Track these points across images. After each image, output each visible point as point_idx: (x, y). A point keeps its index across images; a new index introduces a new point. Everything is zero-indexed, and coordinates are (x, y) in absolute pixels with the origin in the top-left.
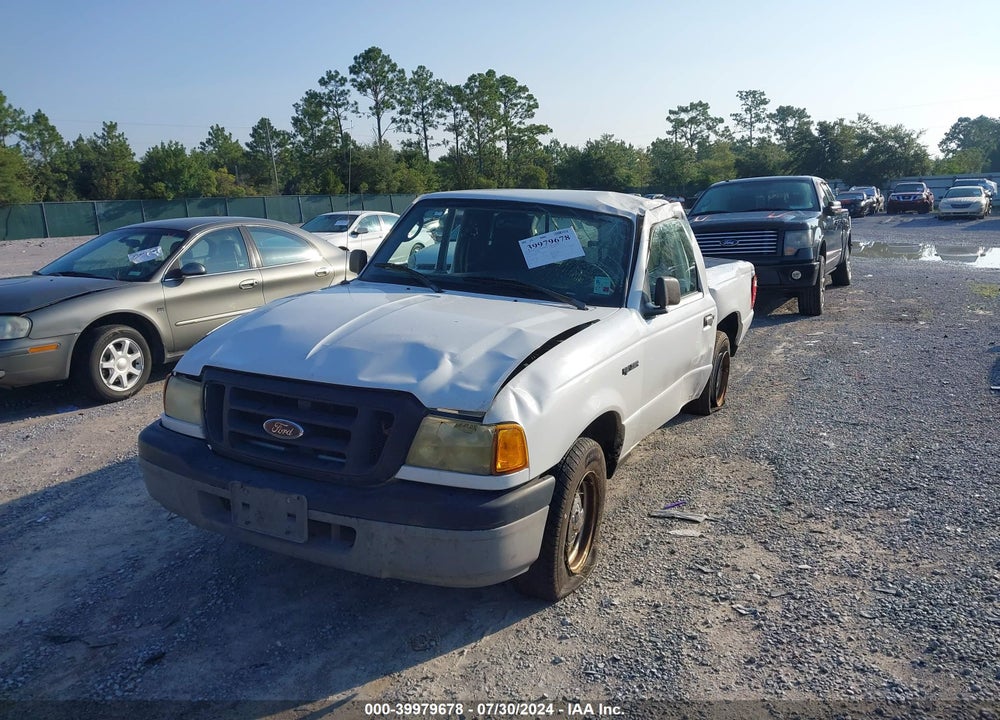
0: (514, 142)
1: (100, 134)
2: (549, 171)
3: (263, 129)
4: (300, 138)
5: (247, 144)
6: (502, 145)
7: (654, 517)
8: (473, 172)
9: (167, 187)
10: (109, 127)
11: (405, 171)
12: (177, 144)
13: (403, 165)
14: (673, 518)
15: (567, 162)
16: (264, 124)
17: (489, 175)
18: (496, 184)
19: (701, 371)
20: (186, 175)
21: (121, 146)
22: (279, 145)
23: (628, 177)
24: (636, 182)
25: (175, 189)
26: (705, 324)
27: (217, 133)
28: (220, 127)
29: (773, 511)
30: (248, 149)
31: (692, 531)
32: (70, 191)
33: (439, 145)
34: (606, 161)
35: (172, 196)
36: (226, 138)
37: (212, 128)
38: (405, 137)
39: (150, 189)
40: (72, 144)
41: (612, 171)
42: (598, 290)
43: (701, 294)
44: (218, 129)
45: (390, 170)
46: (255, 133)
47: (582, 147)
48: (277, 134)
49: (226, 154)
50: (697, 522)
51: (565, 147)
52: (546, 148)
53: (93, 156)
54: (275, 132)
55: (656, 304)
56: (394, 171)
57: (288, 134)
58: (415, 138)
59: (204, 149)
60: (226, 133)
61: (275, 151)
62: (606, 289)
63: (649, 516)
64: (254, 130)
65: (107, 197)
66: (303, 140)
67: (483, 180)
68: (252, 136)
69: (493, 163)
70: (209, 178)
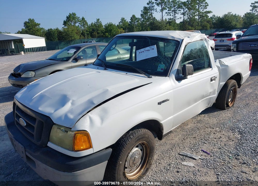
0: (201, 16)
1: (96, 22)
2: (210, 24)
3: (133, 18)
4: (142, 19)
5: (129, 22)
6: (197, 17)
7: (180, 155)
8: (187, 26)
9: (108, 34)
10: (98, 20)
11: (169, 27)
12: (111, 23)
13: (168, 25)
14: (187, 156)
15: (217, 21)
16: (134, 16)
17: (192, 26)
18: (194, 28)
19: (210, 98)
20: (113, 31)
21: (100, 24)
22: (137, 22)
23: (235, 24)
24: (239, 26)
25: (110, 35)
26: (211, 80)
27: (123, 20)
28: (124, 18)
29: (229, 158)
30: (130, 23)
31: (191, 164)
32: (89, 36)
33: (179, 19)
34: (229, 20)
35: (110, 36)
36: (125, 21)
37: (122, 18)
38: (169, 17)
39: (105, 35)
40: (90, 25)
41: (230, 23)
42: (159, 70)
43: (211, 69)
44: (123, 18)
45: (164, 26)
46: (131, 19)
47: (221, 17)
48: (137, 19)
49: (125, 25)
50: (195, 159)
51: (217, 17)
52: (211, 17)
53: (95, 27)
54: (136, 18)
55: (183, 75)
56: (165, 27)
57: (139, 18)
58: (172, 17)
59: (120, 24)
60: (125, 19)
61: (136, 23)
62: (162, 69)
63: (179, 154)
64: (131, 18)
65: (95, 37)
66: (143, 19)
67: (190, 28)
68: (131, 20)
69: (193, 23)
70: (118, 31)
